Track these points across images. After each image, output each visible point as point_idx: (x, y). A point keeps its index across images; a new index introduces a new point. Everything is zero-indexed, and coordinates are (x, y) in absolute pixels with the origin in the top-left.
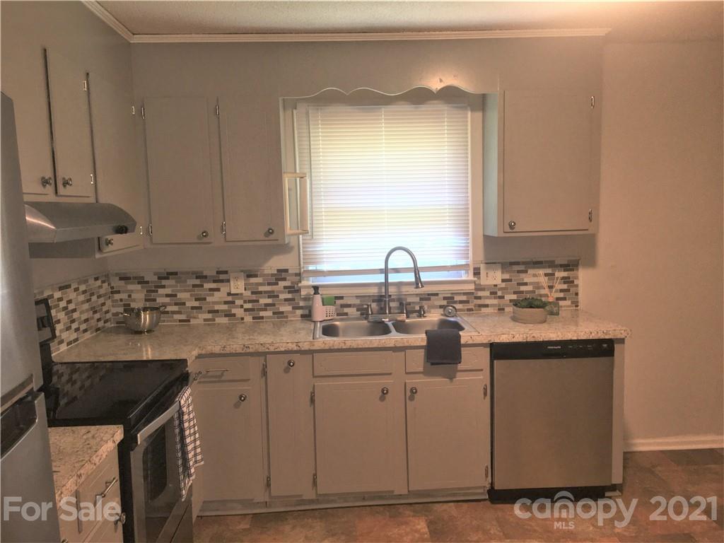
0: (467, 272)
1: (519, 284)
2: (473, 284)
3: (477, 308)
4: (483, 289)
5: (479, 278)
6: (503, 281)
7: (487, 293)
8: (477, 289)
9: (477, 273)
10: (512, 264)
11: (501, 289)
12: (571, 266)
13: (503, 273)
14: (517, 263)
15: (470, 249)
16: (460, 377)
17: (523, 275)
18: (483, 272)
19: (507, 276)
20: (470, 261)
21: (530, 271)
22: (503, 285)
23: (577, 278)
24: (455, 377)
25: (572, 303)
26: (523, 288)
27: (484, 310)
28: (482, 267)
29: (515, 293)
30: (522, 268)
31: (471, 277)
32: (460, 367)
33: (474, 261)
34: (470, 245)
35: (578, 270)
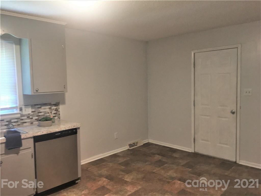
0: (17, 110)
1: (39, 113)
2: (20, 114)
3: (22, 124)
4: (24, 116)
5: (22, 112)
6: (32, 112)
7: (26, 117)
8: (21, 116)
9: (21, 110)
10: (35, 105)
11: (31, 115)
12: (57, 104)
13: (32, 109)
14: (37, 105)
15: (18, 100)
16: (21, 152)
17: (40, 109)
18: (23, 109)
19: (33, 110)
20: (18, 105)
21: (43, 107)
22: (32, 113)
23: (59, 108)
24: (19, 153)
25: (58, 117)
26: (40, 114)
27: (25, 124)
28: (23, 107)
29: (37, 116)
30: (39, 106)
31: (18, 111)
32: (21, 148)
33: (19, 105)
34: (18, 98)
35: (59, 106)
